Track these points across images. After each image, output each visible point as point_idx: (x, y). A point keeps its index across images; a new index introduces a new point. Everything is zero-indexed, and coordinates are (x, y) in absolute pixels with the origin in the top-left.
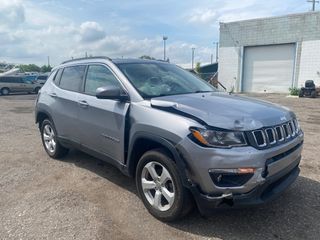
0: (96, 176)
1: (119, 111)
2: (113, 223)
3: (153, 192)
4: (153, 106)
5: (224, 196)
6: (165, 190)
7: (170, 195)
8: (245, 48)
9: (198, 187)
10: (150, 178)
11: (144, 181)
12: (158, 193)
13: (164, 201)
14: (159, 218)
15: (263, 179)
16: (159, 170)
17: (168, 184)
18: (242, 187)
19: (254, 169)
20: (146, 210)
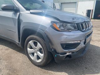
0: (8, 48)
1: (14, 17)
2: (14, 70)
3: (33, 54)
4: (31, 13)
5: (68, 54)
6: (39, 53)
7: (41, 55)
8: (61, 3)
9: (55, 51)
10: (31, 48)
11: (29, 49)
12: (35, 54)
13: (38, 58)
14: (36, 66)
15: (84, 45)
16: (35, 44)
17: (40, 50)
18: (75, 49)
19: (80, 41)
20: (30, 62)
